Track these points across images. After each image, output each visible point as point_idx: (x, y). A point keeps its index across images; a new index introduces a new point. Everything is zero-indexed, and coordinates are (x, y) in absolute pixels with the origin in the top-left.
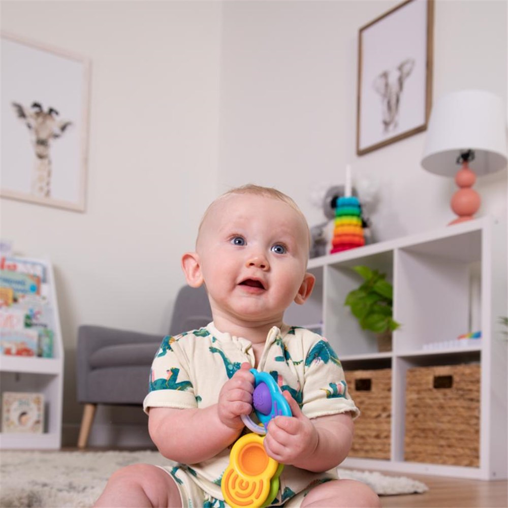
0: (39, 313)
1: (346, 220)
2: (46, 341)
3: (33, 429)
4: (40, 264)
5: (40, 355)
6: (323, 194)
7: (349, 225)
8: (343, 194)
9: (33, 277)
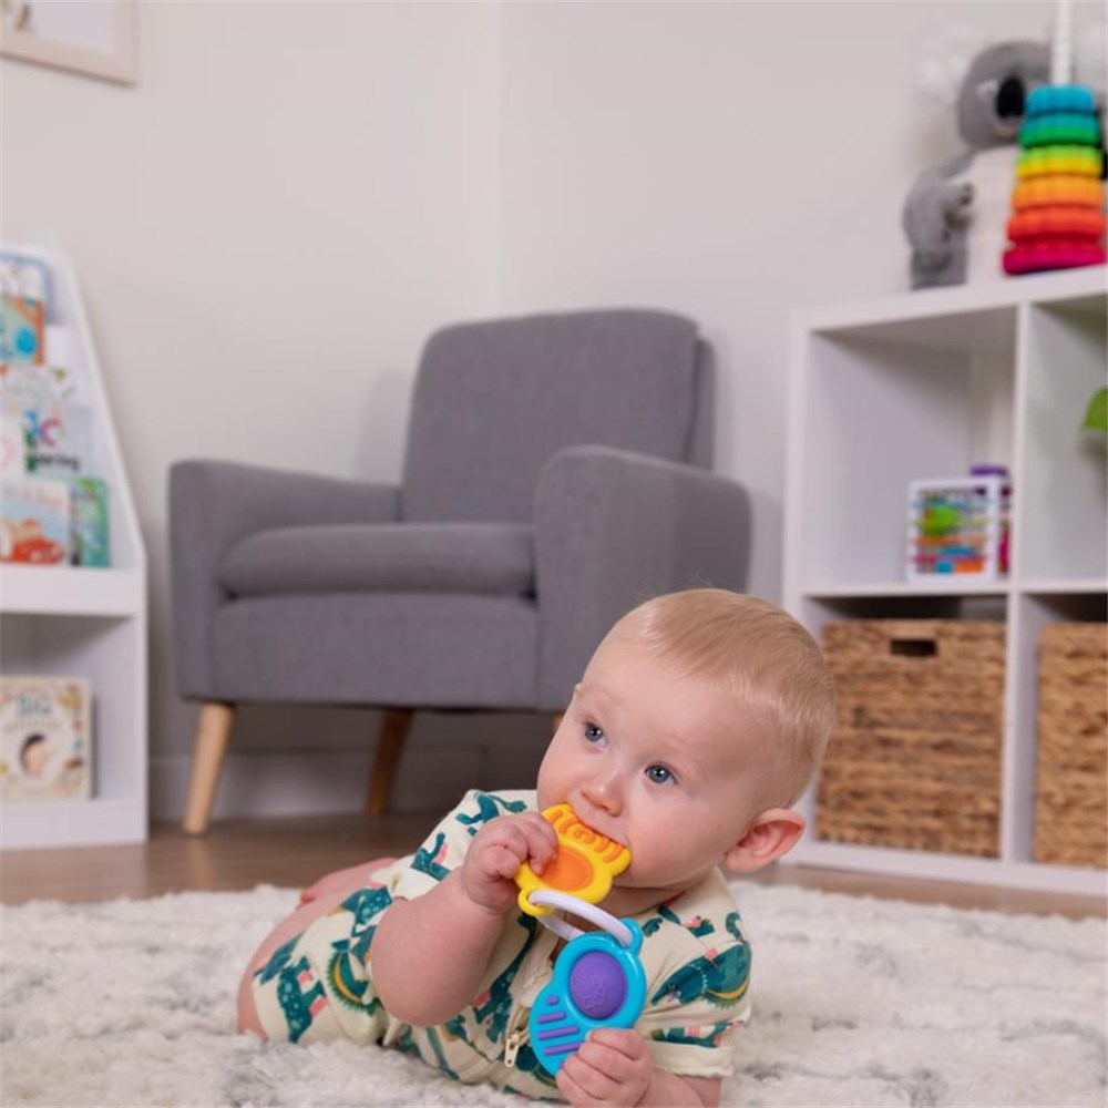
0: (54, 423)
1: (1060, 158)
2: (89, 511)
3: (64, 785)
4: (38, 263)
5: (76, 561)
6: (960, 66)
7: (1071, 174)
8: (1044, 73)
9: (22, 303)
